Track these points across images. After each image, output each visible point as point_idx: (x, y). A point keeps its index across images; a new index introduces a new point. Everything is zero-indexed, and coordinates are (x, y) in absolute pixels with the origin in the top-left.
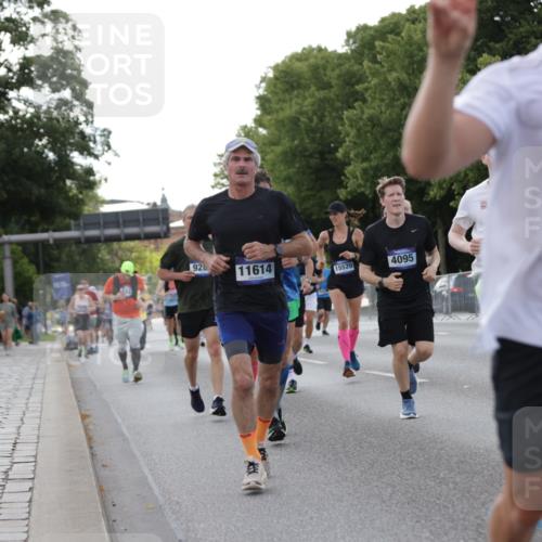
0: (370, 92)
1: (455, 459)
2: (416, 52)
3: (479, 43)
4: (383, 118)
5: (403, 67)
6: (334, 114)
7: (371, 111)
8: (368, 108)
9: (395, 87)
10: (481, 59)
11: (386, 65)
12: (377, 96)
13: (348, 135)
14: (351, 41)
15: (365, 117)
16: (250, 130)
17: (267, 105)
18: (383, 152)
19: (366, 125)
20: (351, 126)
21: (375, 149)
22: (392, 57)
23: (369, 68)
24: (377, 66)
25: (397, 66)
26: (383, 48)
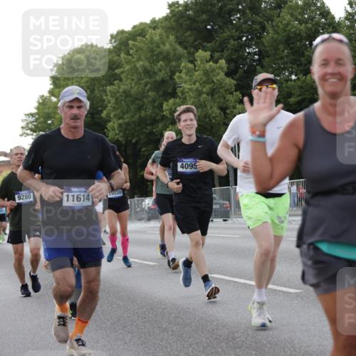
0: (124, 74)
1: (173, 315)
2: (156, 48)
3: (196, 43)
4: (133, 92)
5: (147, 58)
6: (101, 89)
7: (125, 87)
8: (123, 84)
9: (141, 71)
10: (197, 54)
11: (135, 56)
12: (129, 76)
13: (110, 102)
14: (113, 41)
15: (121, 90)
16: (46, 98)
17: (57, 82)
18: (133, 114)
19: (121, 96)
20: (112, 96)
21: (127, 112)
22: (139, 52)
23: (125, 59)
24: (130, 57)
25: (142, 57)
26: (133, 45)
